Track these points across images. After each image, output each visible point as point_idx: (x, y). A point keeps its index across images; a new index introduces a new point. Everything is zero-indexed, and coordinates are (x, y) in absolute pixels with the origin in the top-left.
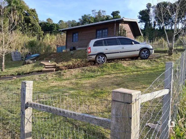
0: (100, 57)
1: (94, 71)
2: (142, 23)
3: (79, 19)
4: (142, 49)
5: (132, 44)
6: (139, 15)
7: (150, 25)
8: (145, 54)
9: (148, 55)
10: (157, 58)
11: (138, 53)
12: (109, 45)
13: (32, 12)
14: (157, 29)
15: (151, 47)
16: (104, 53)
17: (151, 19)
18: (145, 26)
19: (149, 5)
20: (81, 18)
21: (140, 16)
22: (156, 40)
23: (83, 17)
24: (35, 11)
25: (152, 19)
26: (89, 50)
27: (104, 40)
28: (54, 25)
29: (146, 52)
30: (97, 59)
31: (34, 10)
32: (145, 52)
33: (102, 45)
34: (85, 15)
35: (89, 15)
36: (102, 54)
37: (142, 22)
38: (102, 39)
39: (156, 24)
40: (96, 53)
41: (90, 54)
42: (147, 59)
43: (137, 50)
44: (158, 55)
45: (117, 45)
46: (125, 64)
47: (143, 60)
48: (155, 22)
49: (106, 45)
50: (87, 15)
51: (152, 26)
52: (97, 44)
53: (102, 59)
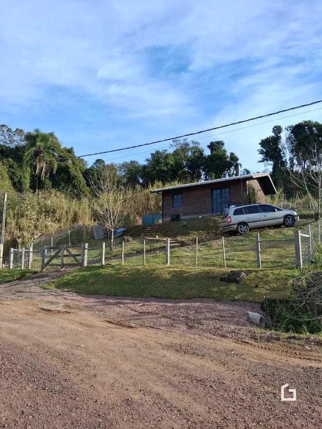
0: (242, 226)
1: (242, 241)
2: (268, 162)
3: (147, 160)
4: (286, 217)
5: (275, 211)
6: (259, 147)
7: (283, 164)
8: (290, 221)
9: (293, 222)
10: (303, 225)
11: (282, 220)
12: (250, 213)
13: (69, 154)
14: (297, 173)
15: (296, 214)
16: (246, 222)
17: (283, 153)
18: (273, 168)
19: (278, 130)
20: (150, 157)
21: (262, 150)
22: (297, 196)
23: (152, 155)
24: (73, 152)
25: (286, 154)
26: (229, 220)
27: (244, 208)
28: (92, 170)
29: (291, 219)
30: (239, 229)
31: (72, 149)
32: (289, 219)
33: (242, 214)
34: (158, 152)
35: (165, 151)
36: (244, 224)
37: (267, 160)
38: (242, 207)
39: (295, 161)
40: (237, 222)
41: (230, 223)
42: (292, 226)
43: (281, 218)
44: (304, 221)
45: (259, 212)
46: (271, 232)
47: (289, 228)
48: (291, 160)
49: (246, 213)
50: (161, 151)
51: (288, 166)
52: (237, 213)
53: (244, 228)
